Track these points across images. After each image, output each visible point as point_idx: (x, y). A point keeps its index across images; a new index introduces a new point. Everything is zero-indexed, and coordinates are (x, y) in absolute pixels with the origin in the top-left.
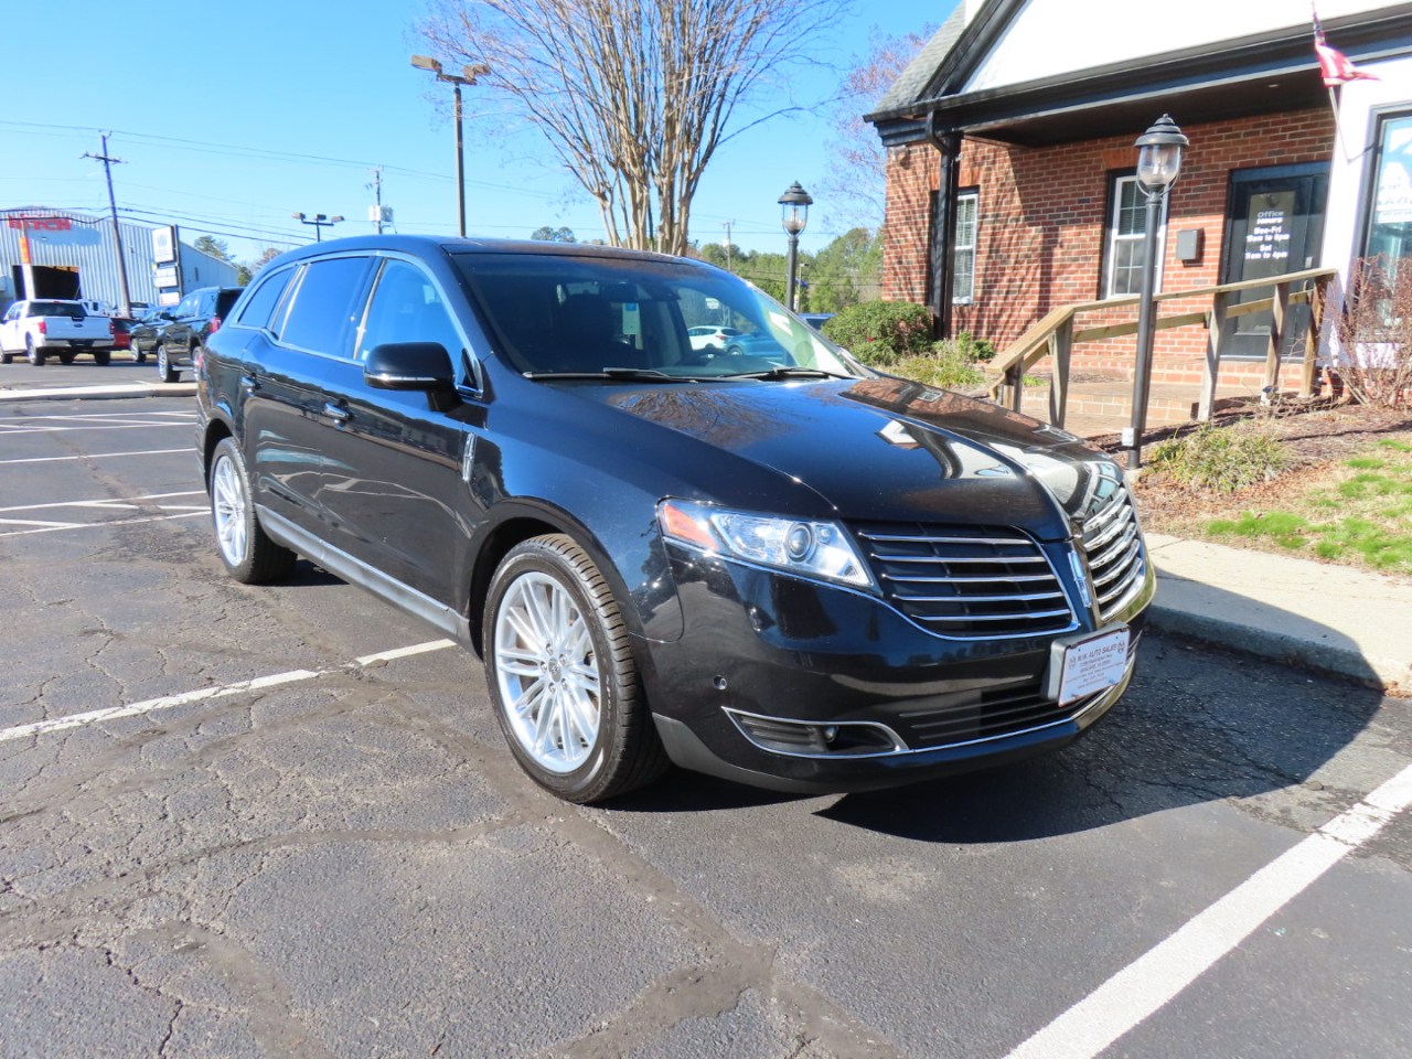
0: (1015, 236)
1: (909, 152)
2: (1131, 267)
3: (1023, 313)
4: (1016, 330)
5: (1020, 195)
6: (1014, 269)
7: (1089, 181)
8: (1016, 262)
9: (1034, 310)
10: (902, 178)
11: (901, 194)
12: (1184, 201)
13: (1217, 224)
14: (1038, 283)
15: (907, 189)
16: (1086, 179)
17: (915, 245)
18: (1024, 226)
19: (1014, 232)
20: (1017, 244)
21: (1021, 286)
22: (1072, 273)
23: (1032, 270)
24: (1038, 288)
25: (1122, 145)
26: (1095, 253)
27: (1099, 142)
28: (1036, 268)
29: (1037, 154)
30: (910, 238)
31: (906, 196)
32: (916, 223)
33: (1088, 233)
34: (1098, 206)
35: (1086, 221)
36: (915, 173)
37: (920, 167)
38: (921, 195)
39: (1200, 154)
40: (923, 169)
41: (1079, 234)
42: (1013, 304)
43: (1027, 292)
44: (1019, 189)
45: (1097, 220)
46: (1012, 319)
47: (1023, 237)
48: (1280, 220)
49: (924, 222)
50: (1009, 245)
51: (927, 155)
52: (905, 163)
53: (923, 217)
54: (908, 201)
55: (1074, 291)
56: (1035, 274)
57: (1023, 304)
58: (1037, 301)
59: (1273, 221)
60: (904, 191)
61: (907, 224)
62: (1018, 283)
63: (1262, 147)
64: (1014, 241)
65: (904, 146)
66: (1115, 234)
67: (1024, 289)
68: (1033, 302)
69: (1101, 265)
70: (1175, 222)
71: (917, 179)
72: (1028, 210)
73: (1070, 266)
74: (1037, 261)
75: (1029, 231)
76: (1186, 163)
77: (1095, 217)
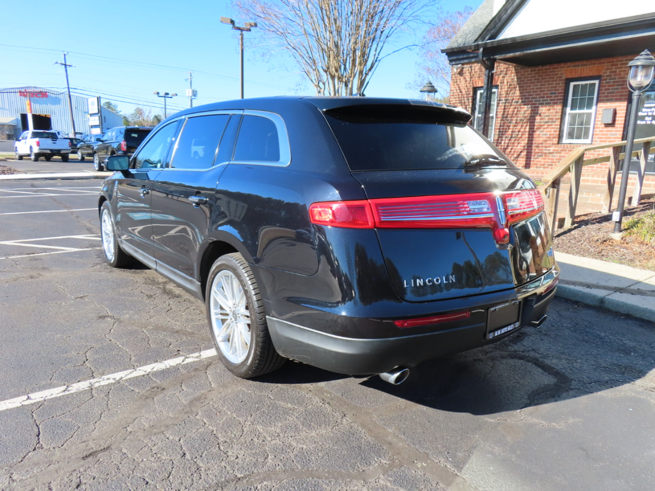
0: (516, 110)
1: (463, 68)
2: (576, 126)
3: (519, 147)
4: (515, 156)
5: (520, 90)
6: (515, 126)
7: (556, 84)
8: (516, 123)
9: (524, 146)
10: (458, 81)
11: (458, 88)
12: (606, 94)
13: (623, 106)
14: (527, 133)
15: (461, 86)
16: (555, 83)
18: (520, 105)
19: (515, 108)
20: (516, 114)
21: (518, 135)
22: (545, 129)
23: (524, 127)
24: (527, 136)
25: (574, 66)
26: (558, 119)
27: (563, 65)
28: (526, 126)
29: (530, 70)
31: (460, 89)
32: (465, 103)
33: (554, 109)
34: (561, 96)
35: (554, 103)
36: (465, 78)
37: (468, 76)
38: (468, 89)
39: (615, 72)
40: (469, 76)
41: (549, 110)
42: (514, 143)
43: (521, 137)
44: (519, 87)
45: (560, 103)
46: (513, 151)
47: (520, 111)
49: (469, 102)
50: (513, 114)
51: (471, 70)
52: (461, 73)
53: (468, 100)
54: (461, 92)
55: (546, 138)
56: (525, 129)
57: (519, 143)
58: (526, 142)
60: (459, 87)
61: (459, 103)
62: (517, 133)
64: (515, 112)
65: (460, 65)
66: (568, 110)
67: (520, 136)
68: (524, 142)
69: (561, 125)
70: (601, 105)
71: (466, 81)
72: (524, 97)
73: (544, 125)
74: (527, 122)
75: (523, 108)
76: (607, 76)
77: (559, 101)
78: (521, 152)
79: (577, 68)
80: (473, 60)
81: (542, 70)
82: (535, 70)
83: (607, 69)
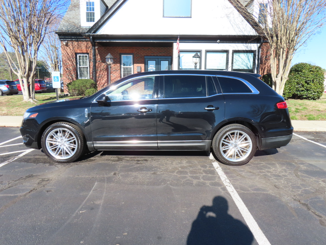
0: (99, 65)
1: (68, 43)
2: (126, 73)
3: (103, 81)
4: (102, 85)
5: (100, 56)
6: (100, 72)
7: (116, 55)
8: (100, 71)
9: (106, 81)
10: (66, 49)
11: (66, 52)
12: (136, 61)
13: (143, 66)
14: (106, 75)
15: (68, 51)
16: (115, 54)
17: (72, 65)
18: (101, 63)
19: (99, 64)
20: (100, 67)
21: (102, 76)
23: (104, 72)
24: (106, 76)
25: (122, 48)
26: (119, 69)
27: (117, 47)
28: (105, 72)
29: (103, 48)
30: (70, 63)
31: (67, 53)
32: (71, 60)
33: (117, 65)
34: (119, 60)
35: (116, 63)
36: (69, 48)
37: (71, 47)
38: (72, 53)
39: (138, 52)
40: (72, 47)
41: (115, 65)
42: (100, 80)
43: (104, 77)
44: (99, 55)
45: (119, 63)
46: (100, 83)
47: (101, 65)
48: (153, 66)
49: (74, 60)
50: (98, 67)
51: (73, 44)
52: (67, 45)
53: (73, 59)
54: (68, 54)
55: (115, 77)
56: (105, 73)
57: (103, 80)
58: (106, 79)
59: (152, 66)
60: (67, 52)
61: (68, 60)
62: (101, 75)
63: (150, 53)
64: (99, 66)
65: (66, 41)
66: (122, 66)
67: (103, 76)
68: (105, 79)
69: (120, 72)
70: (135, 65)
71: (70, 49)
72: (102, 59)
73: (113, 72)
74: (106, 71)
75: (103, 64)
76: (136, 54)
77: (118, 62)
78: (105, 83)
79: (124, 49)
80: (74, 40)
81: (109, 48)
82: (106, 48)
83: (135, 51)
